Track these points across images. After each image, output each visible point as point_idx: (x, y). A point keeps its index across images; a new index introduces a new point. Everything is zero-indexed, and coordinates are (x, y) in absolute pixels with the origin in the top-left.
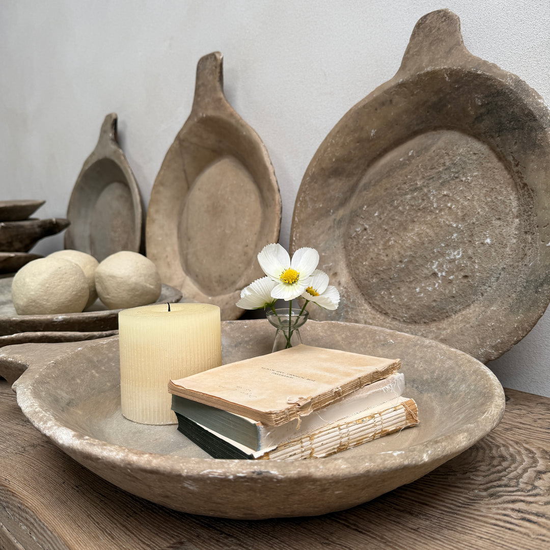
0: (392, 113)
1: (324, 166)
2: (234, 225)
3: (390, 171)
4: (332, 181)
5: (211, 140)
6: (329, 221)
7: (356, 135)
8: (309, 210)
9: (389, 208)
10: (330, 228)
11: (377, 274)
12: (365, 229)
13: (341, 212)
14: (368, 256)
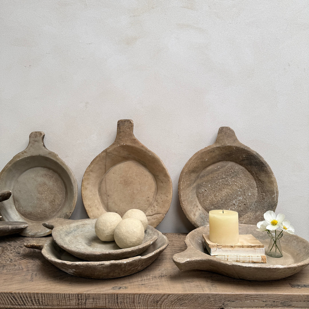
0: (214, 155)
1: (190, 169)
2: (139, 189)
3: (212, 172)
4: (192, 174)
5: (125, 153)
6: (191, 188)
7: (201, 160)
8: (185, 185)
9: (214, 184)
10: (192, 190)
11: (213, 205)
12: (206, 190)
13: (195, 185)
14: (208, 199)
